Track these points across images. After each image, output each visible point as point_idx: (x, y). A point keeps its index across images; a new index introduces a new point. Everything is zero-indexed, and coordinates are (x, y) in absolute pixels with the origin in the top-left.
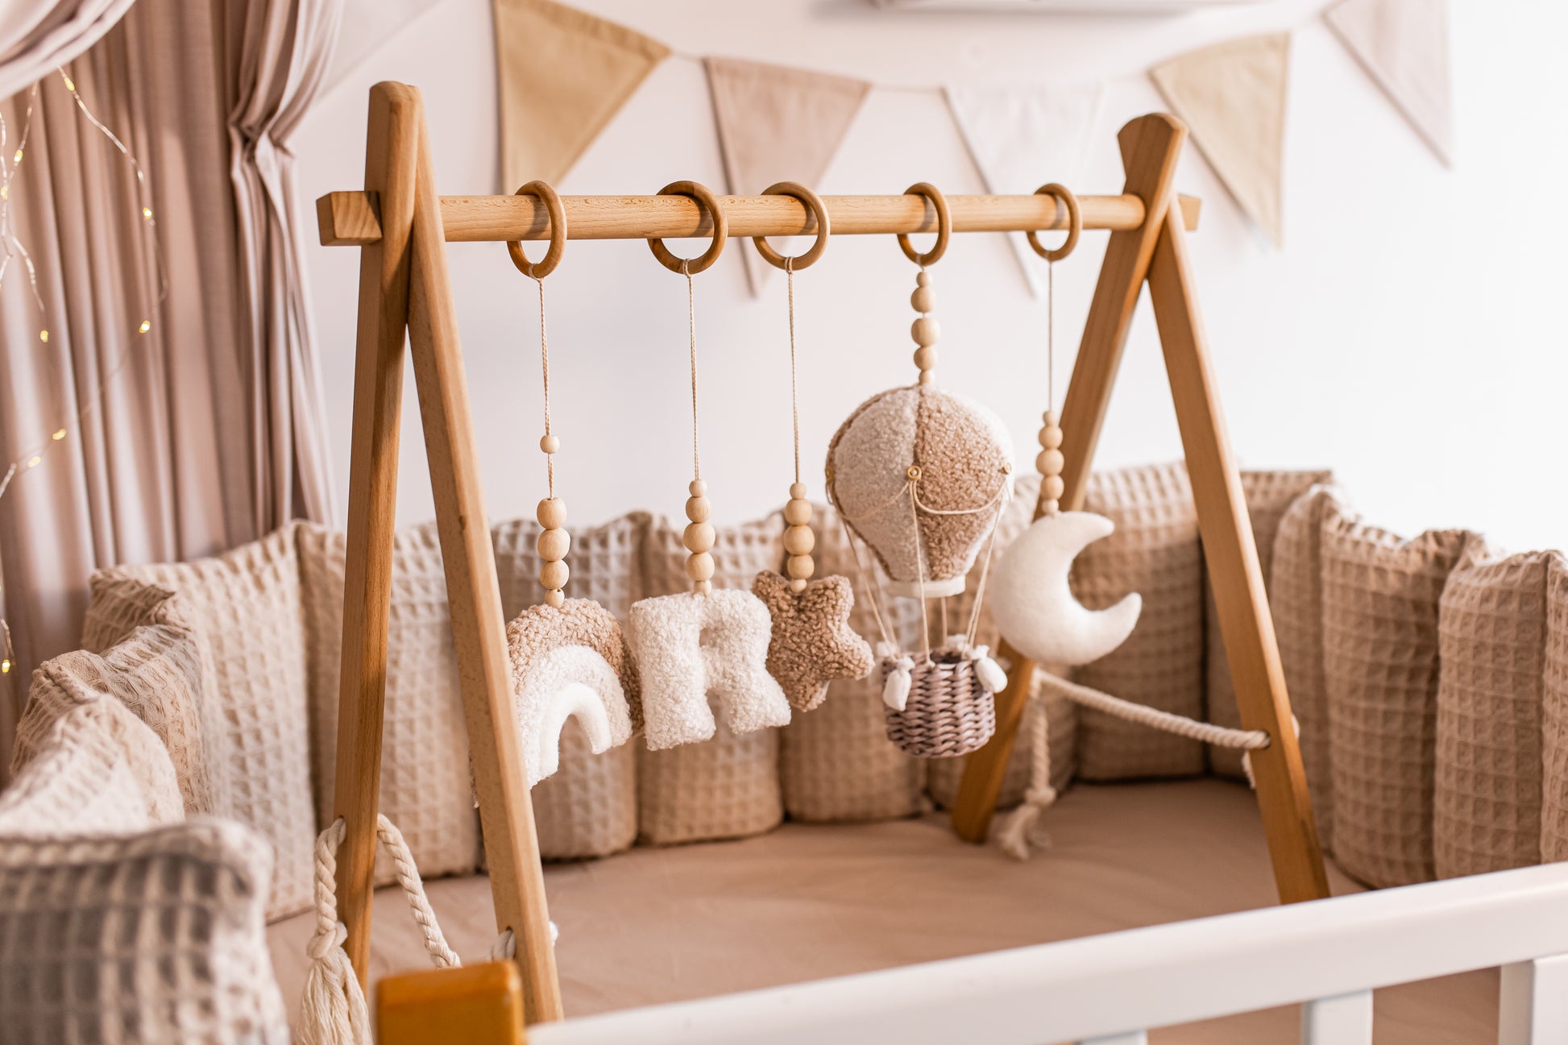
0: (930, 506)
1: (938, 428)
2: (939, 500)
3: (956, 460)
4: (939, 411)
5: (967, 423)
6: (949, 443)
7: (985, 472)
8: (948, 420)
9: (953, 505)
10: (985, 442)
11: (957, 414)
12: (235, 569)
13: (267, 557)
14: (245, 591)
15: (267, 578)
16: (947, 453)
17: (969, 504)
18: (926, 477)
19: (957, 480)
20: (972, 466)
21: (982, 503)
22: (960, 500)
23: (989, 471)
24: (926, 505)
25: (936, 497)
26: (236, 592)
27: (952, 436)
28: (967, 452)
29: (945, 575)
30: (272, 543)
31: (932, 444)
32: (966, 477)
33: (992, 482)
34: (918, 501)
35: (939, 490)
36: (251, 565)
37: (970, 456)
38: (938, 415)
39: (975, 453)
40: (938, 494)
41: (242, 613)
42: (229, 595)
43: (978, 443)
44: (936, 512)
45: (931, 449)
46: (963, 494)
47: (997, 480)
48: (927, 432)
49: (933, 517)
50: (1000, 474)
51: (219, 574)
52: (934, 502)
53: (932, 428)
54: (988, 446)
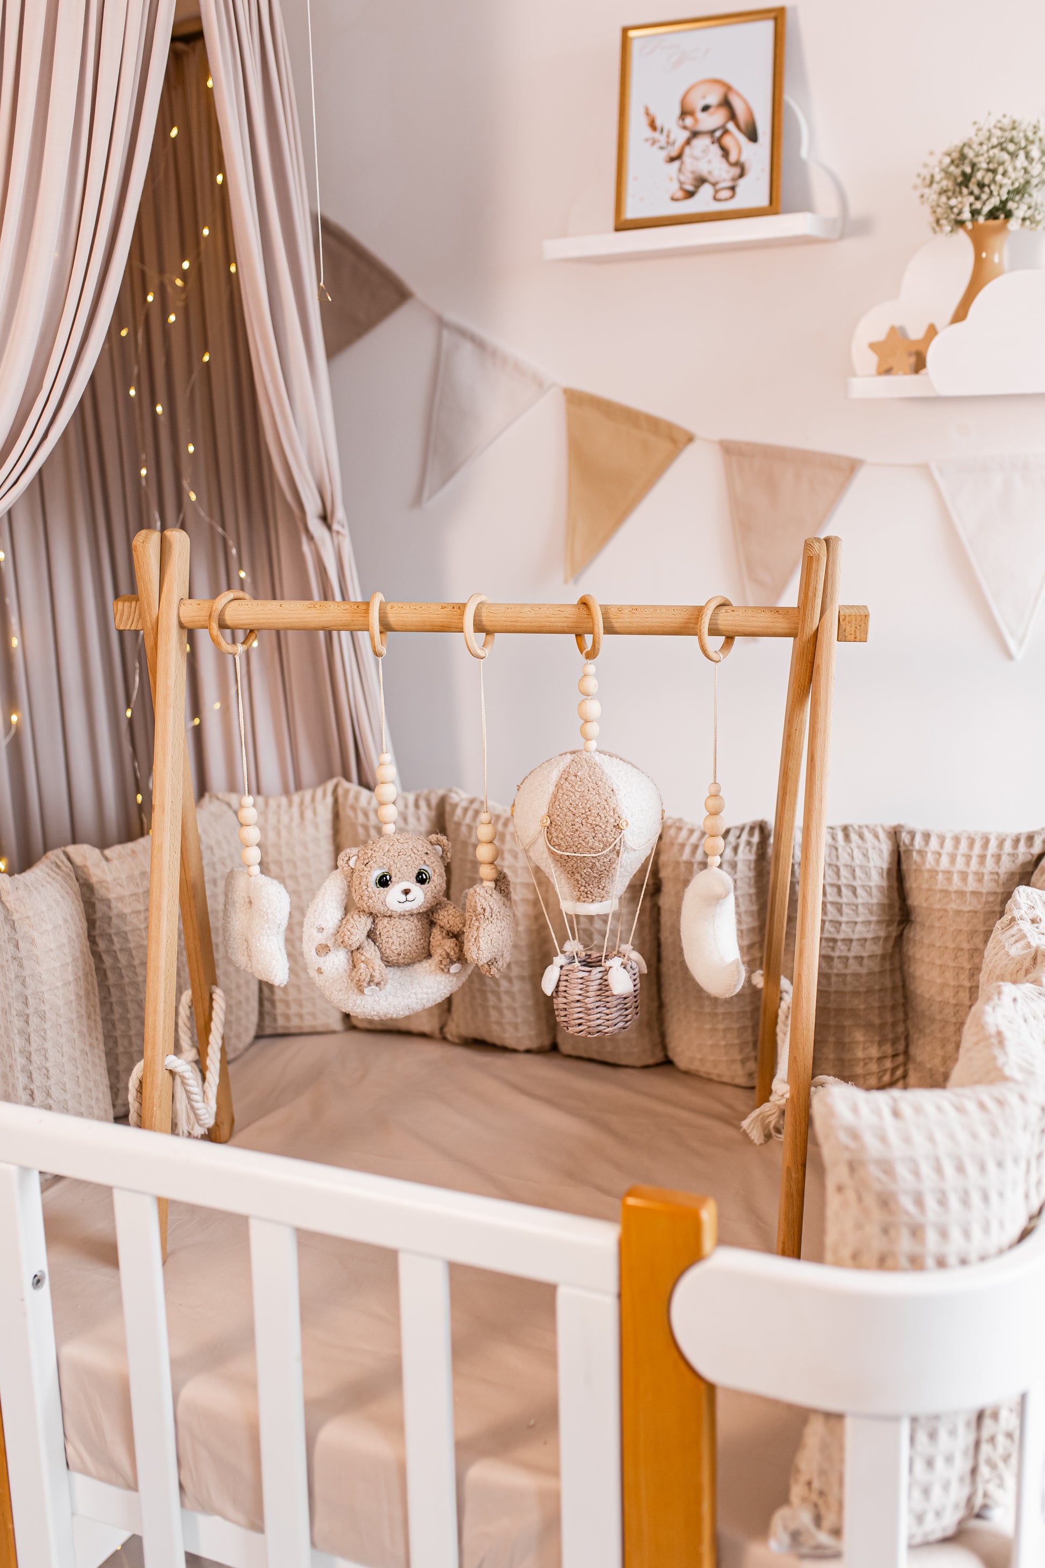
0: (557, 847)
1: (569, 788)
2: (563, 843)
3: (577, 815)
4: (576, 776)
5: (595, 786)
6: (575, 801)
7: (600, 827)
8: (580, 783)
9: (575, 848)
10: (605, 803)
11: (589, 779)
12: (290, 804)
13: (313, 799)
14: (291, 819)
15: (309, 814)
16: (571, 808)
17: (589, 850)
18: (553, 825)
19: (577, 830)
20: (590, 821)
21: (600, 850)
22: (579, 846)
23: (603, 826)
24: (554, 846)
25: (561, 842)
26: (285, 819)
27: (578, 796)
28: (587, 810)
29: (586, 899)
30: (319, 792)
31: (561, 801)
32: (583, 829)
33: (608, 835)
34: (548, 843)
35: (563, 836)
36: (302, 803)
37: (589, 813)
38: (574, 778)
39: (593, 811)
40: (562, 839)
41: (284, 833)
42: (279, 821)
43: (599, 803)
44: (562, 853)
45: (559, 805)
46: (581, 841)
47: (612, 833)
48: (560, 791)
49: (561, 856)
50: (614, 830)
51: (279, 806)
52: (559, 845)
53: (564, 788)
54: (607, 806)
